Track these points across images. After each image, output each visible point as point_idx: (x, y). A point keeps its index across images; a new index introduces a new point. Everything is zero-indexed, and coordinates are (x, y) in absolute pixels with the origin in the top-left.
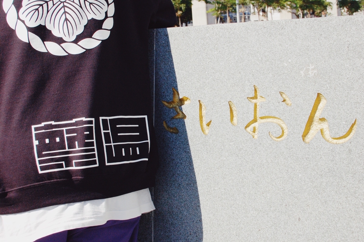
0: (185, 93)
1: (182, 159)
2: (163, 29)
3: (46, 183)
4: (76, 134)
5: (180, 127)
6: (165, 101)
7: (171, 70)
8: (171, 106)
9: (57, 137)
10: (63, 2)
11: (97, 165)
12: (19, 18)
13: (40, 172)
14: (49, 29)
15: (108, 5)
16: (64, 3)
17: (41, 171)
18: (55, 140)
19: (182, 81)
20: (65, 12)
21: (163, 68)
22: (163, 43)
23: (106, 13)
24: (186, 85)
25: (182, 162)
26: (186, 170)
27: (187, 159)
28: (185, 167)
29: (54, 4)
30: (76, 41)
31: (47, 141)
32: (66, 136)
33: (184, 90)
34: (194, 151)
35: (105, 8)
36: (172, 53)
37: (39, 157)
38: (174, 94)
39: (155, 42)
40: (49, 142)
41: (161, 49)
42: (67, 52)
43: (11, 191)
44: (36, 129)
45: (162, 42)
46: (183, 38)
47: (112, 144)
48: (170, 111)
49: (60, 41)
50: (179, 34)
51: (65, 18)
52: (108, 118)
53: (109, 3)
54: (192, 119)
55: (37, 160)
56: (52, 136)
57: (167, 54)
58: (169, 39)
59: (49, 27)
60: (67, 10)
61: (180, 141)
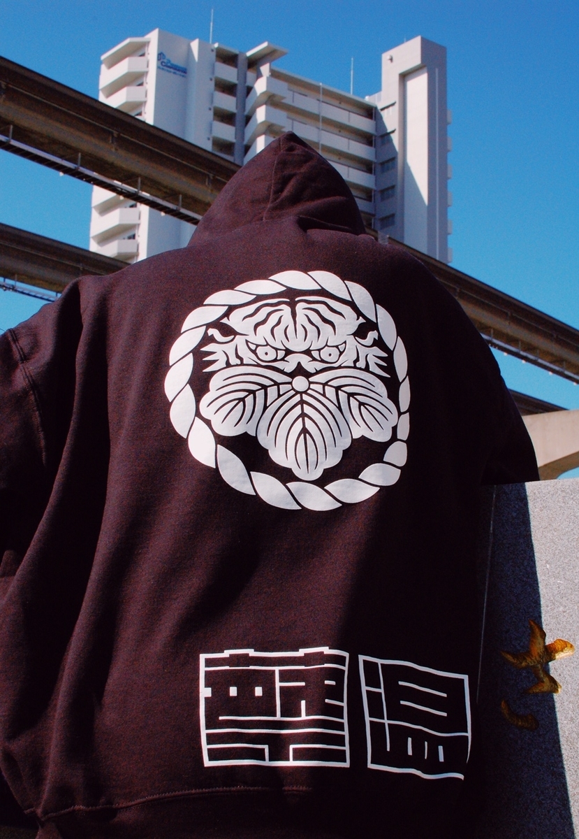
0: (562, 632)
1: (542, 792)
2: (515, 484)
3: (218, 792)
4: (303, 684)
5: (544, 712)
6: (508, 653)
7: (528, 578)
8: (524, 664)
9: (258, 686)
10: (301, 393)
11: (347, 765)
12: (198, 414)
13: (207, 763)
14: (263, 445)
15: (400, 414)
16: (303, 395)
17: (210, 760)
18: (253, 691)
19: (554, 604)
20: (303, 415)
21: (509, 573)
22: (512, 516)
23: (395, 429)
24: (564, 612)
25: (543, 800)
26: (553, 820)
27: (557, 793)
28: (549, 812)
29: (281, 393)
30: (322, 482)
31: (233, 691)
32: (278, 684)
33: (559, 624)
34: (576, 771)
35: (393, 418)
36: (533, 538)
37: (208, 727)
38: (532, 634)
39: (492, 516)
40: (236, 695)
41: (507, 530)
42: (299, 504)
43: (127, 807)
44: (209, 663)
45: (510, 516)
46: (563, 505)
47: (386, 722)
48: (521, 675)
49: (285, 476)
50: (553, 495)
51: (302, 427)
52: (380, 661)
53: (402, 411)
54: (575, 692)
55: (204, 732)
56: (246, 681)
57: (521, 541)
58: (528, 508)
59: (264, 441)
60: (307, 409)
61: (541, 748)
